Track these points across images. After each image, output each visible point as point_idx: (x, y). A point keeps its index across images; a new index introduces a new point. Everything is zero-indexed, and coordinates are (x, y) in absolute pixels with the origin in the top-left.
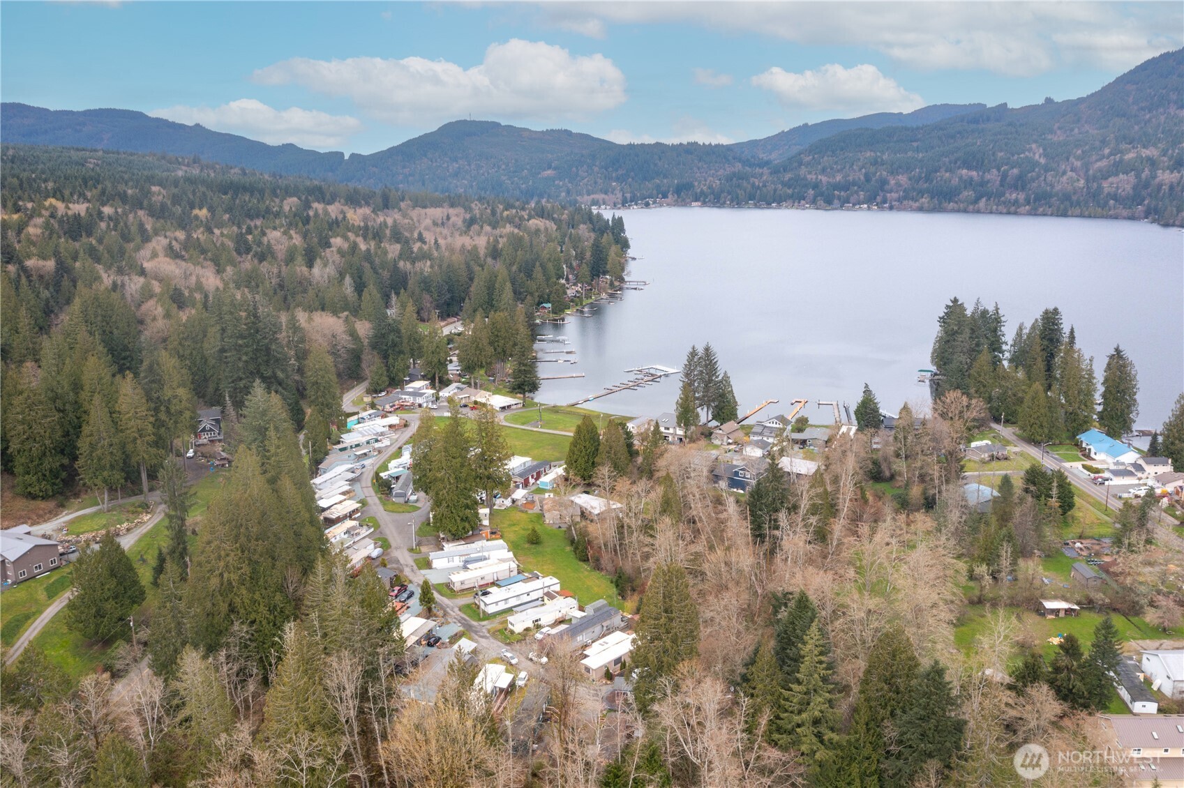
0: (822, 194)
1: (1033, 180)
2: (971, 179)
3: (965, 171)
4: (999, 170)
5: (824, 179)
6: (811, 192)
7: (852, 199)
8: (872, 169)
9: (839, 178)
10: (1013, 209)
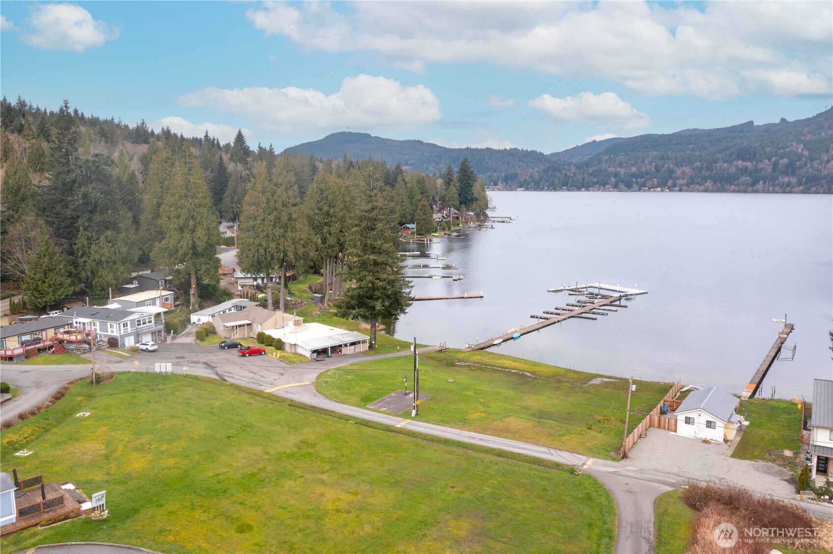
0: (622, 181)
1: (801, 167)
2: (747, 168)
3: (740, 162)
4: (769, 160)
5: (622, 171)
6: (613, 179)
7: (649, 183)
8: (660, 163)
9: (634, 169)
10: (788, 189)
